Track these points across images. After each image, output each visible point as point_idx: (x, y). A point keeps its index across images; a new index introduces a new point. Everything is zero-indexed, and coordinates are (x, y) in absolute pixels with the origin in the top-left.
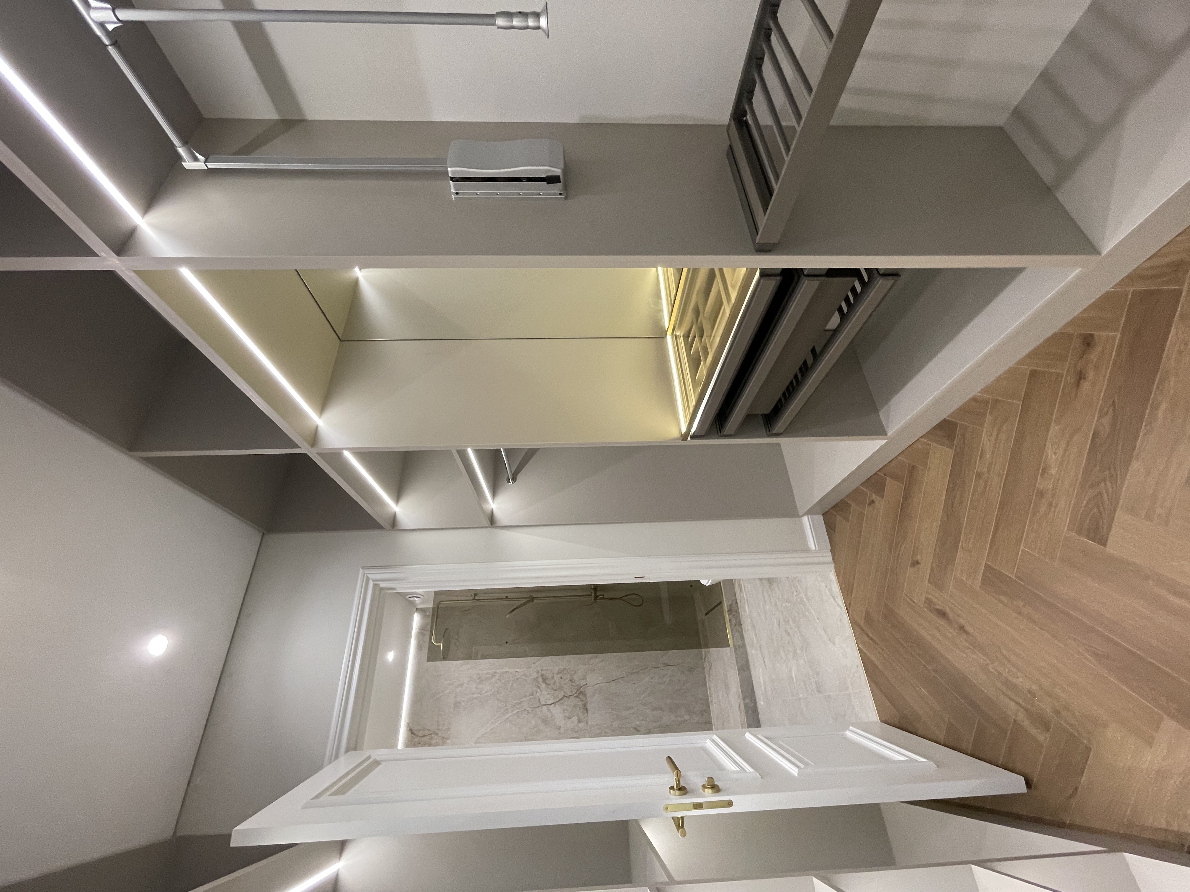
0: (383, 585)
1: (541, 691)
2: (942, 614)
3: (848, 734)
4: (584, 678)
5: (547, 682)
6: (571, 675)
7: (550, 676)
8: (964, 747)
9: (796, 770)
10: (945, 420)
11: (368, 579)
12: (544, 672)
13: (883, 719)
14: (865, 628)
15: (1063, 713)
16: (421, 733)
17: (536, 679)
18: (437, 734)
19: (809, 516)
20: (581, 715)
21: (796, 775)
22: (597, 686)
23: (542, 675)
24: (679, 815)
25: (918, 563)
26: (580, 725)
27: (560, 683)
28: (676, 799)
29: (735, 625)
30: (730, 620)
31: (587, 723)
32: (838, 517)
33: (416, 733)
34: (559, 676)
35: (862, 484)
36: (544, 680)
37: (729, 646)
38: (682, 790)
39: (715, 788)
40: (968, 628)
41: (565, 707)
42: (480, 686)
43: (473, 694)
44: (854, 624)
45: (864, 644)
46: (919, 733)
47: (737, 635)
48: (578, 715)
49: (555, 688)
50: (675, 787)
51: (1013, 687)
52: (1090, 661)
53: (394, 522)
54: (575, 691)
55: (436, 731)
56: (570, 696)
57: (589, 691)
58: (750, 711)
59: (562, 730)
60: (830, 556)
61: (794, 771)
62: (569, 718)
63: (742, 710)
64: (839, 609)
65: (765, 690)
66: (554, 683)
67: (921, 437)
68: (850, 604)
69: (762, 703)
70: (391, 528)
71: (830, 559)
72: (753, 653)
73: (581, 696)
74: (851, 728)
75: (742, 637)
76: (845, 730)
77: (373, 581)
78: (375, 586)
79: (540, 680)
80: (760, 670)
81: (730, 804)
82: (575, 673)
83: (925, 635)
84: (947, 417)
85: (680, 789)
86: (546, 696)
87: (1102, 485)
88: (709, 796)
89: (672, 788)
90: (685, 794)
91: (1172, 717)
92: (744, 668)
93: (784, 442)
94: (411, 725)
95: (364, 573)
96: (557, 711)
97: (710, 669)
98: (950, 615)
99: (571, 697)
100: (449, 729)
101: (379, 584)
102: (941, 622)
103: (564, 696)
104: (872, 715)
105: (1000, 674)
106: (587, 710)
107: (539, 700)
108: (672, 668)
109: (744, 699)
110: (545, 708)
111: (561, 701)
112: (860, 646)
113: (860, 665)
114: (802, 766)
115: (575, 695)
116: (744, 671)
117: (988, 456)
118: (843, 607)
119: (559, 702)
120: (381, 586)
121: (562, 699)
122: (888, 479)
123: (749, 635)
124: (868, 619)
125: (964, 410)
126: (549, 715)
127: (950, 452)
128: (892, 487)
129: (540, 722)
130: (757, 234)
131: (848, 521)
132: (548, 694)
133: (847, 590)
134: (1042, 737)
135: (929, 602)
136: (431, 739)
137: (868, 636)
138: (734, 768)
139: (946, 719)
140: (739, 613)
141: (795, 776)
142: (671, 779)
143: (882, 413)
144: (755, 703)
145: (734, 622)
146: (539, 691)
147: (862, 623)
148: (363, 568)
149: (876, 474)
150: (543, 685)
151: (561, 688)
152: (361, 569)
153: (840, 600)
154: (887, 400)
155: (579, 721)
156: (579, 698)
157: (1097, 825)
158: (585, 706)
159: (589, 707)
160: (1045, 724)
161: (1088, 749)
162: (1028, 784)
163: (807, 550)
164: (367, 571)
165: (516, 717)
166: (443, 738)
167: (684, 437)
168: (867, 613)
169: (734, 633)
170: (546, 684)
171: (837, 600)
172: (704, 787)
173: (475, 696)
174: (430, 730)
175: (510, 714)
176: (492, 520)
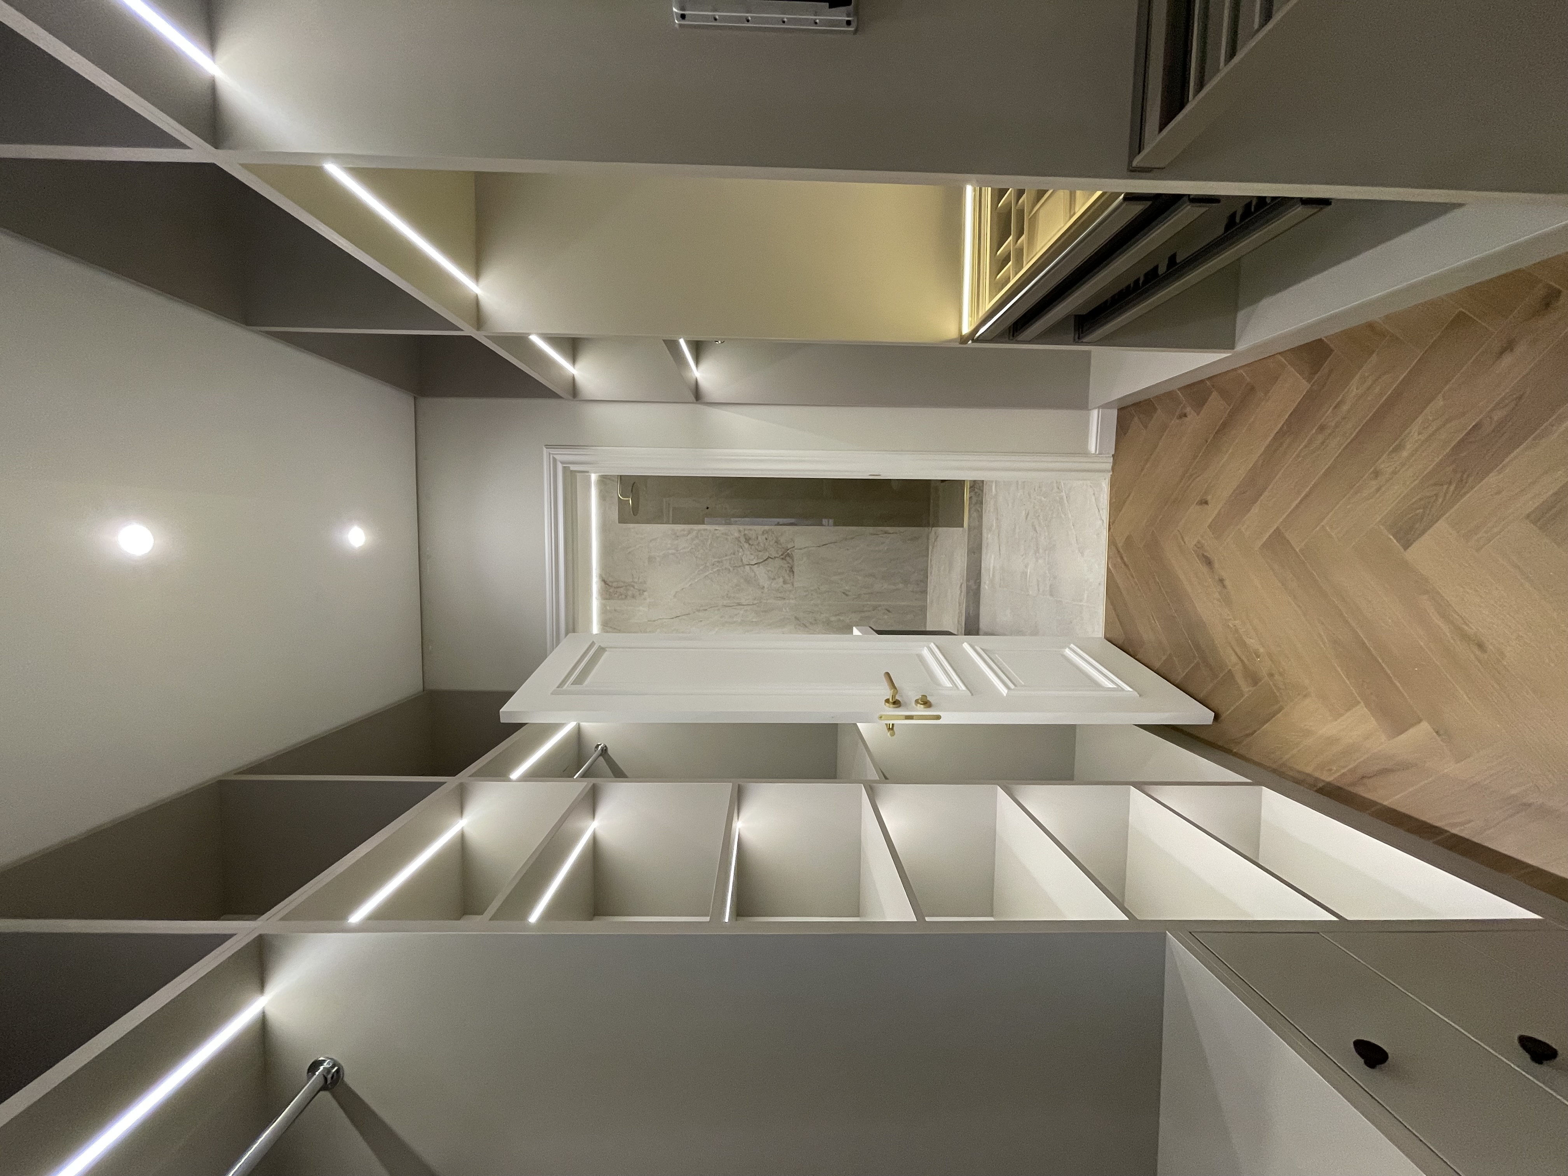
0: (573, 468)
1: (743, 550)
2: (1209, 562)
3: (1067, 652)
4: (793, 540)
5: (750, 542)
6: (777, 538)
7: (754, 536)
8: (1173, 677)
9: (1006, 691)
10: (1320, 340)
11: (555, 460)
12: (746, 532)
13: (1108, 636)
14: (1121, 550)
15: (1277, 677)
16: (615, 584)
17: (738, 539)
18: (633, 587)
19: (1100, 410)
20: (787, 577)
21: (1005, 695)
22: (806, 550)
23: (745, 535)
24: (891, 722)
25: (1206, 503)
26: (785, 586)
27: (765, 544)
28: (890, 711)
29: (976, 503)
30: (970, 498)
31: (793, 585)
32: (1136, 419)
33: (610, 584)
34: (764, 537)
35: (1179, 389)
36: (747, 540)
37: (963, 526)
38: (896, 703)
39: (926, 703)
40: (1227, 583)
41: (769, 569)
42: (676, 542)
43: (669, 549)
44: (1112, 542)
45: (1115, 566)
46: (1139, 656)
47: (975, 514)
48: (783, 577)
49: (759, 550)
50: (891, 700)
51: (1243, 644)
52: (1324, 643)
53: (573, 390)
54: (780, 553)
55: (632, 583)
56: (775, 557)
57: (797, 554)
58: (971, 593)
59: (766, 590)
60: (1110, 463)
61: (1004, 691)
62: (774, 579)
63: (963, 591)
64: (1100, 522)
65: (993, 575)
66: (758, 544)
67: (1279, 353)
68: (1114, 522)
69: (987, 587)
70: (571, 398)
71: (1109, 466)
72: (989, 537)
73: (788, 558)
74: (1072, 646)
75: (981, 517)
76: (1065, 647)
77: (562, 463)
78: (564, 468)
79: (743, 540)
80: (993, 556)
81: (938, 717)
82: (782, 535)
83: (1182, 577)
84: (1326, 337)
85: (894, 703)
86: (748, 556)
87: (1445, 487)
88: (921, 711)
89: (887, 701)
90: (900, 706)
91: (1367, 705)
92: (975, 551)
93: (1096, 351)
94: (604, 576)
95: (550, 454)
96: (761, 573)
97: (936, 540)
98: (1216, 565)
99: (777, 559)
100: (645, 582)
101: (569, 467)
102: (1204, 569)
103: (769, 557)
104: (1097, 629)
105: (1237, 631)
106: (793, 572)
107: (742, 560)
108: (892, 536)
109: (968, 580)
110: (747, 568)
111: (766, 562)
112: (1110, 566)
113: (1103, 583)
114: (1012, 686)
115: (782, 557)
116: (974, 553)
117: (1345, 408)
118: (1105, 521)
119: (764, 563)
120: (572, 469)
121: (766, 560)
122: (1215, 394)
123: (989, 517)
124: (1129, 540)
125: (1350, 336)
126: (753, 575)
127: (1305, 385)
128: (1216, 403)
129: (742, 580)
130: (1139, 152)
131: (1146, 427)
132: (751, 554)
133: (1116, 506)
134: (1247, 689)
135: (1199, 546)
136: (627, 590)
137: (1122, 558)
138: (948, 684)
139: (1168, 652)
140: (982, 491)
141: (1003, 695)
142: (888, 693)
143: (1241, 315)
144: (979, 586)
145: (974, 500)
146: (741, 550)
147: (1120, 545)
148: (548, 447)
149: (1202, 381)
150: (746, 545)
151: (765, 549)
152: (545, 449)
153: (1105, 515)
154: (1255, 300)
155: (785, 582)
156: (785, 560)
157: (1256, 758)
158: (791, 568)
159: (796, 570)
160: (1254, 679)
161: (1280, 709)
162: (1217, 717)
163: (1086, 453)
164: (552, 451)
165: (716, 575)
166: (639, 590)
167: (963, 340)
168: (1129, 538)
169: (972, 512)
170: (749, 544)
171: (1101, 512)
172: (917, 702)
173: (670, 551)
174: (624, 582)
175: (710, 572)
176: (697, 394)
